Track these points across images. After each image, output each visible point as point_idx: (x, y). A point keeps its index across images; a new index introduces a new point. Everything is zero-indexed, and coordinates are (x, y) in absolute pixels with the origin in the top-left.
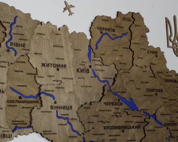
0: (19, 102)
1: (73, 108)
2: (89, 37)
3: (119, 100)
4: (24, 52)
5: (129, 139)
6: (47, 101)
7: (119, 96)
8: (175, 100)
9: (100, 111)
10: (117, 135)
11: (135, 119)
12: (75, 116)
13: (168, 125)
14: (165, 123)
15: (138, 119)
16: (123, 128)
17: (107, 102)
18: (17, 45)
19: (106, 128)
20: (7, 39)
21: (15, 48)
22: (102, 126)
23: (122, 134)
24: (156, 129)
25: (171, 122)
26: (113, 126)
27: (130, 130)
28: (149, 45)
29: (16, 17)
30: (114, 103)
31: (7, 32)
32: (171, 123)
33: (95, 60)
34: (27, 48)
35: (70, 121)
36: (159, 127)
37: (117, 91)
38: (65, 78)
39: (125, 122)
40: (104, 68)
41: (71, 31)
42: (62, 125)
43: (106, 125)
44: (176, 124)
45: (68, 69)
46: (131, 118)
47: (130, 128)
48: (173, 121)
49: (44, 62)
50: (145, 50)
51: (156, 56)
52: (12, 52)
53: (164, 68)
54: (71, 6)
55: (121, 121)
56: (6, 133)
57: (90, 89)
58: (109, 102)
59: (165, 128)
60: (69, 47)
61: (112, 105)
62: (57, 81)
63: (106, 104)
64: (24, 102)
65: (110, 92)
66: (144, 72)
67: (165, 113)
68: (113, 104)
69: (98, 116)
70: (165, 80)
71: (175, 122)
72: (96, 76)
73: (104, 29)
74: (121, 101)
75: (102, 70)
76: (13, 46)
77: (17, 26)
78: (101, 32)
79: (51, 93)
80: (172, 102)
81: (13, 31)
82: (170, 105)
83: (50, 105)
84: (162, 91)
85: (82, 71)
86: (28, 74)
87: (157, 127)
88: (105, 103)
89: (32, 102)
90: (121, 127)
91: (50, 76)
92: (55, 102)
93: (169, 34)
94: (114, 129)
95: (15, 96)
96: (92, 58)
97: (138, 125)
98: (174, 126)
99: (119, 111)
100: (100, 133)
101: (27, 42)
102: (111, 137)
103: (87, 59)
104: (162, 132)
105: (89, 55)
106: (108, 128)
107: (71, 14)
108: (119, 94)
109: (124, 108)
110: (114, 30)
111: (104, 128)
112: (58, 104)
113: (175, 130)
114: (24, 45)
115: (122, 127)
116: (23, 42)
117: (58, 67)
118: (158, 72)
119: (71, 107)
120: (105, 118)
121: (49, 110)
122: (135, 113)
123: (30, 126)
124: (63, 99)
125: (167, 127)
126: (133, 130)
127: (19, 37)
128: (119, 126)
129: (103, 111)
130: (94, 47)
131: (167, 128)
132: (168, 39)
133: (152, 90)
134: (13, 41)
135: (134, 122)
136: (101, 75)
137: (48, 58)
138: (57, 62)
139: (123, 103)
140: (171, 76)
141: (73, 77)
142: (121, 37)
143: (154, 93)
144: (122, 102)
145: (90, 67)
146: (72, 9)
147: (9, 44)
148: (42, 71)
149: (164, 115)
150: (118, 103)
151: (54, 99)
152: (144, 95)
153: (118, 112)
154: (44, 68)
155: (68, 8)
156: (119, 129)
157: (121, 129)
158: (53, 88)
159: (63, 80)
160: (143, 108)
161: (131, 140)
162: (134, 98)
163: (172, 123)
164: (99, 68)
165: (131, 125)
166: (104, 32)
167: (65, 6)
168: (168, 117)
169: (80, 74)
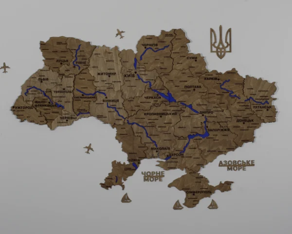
0: (82, 98)
1: (119, 101)
2: (135, 52)
3: (158, 95)
4: (85, 67)
5: (166, 122)
6: (100, 98)
7: (157, 92)
8: (214, 93)
9: (141, 102)
10: (155, 119)
11: (172, 108)
12: (121, 106)
13: (203, 113)
14: (200, 112)
15: (175, 108)
16: (161, 115)
18: (80, 63)
20: (73, 60)
21: (79, 65)
22: (143, 113)
23: (160, 118)
24: (191, 115)
25: (207, 111)
26: (152, 113)
27: (167, 116)
28: (189, 53)
29: (80, 45)
31: (74, 55)
33: (139, 68)
34: (87, 64)
35: (117, 110)
36: (194, 114)
37: (157, 88)
38: (115, 82)
39: (163, 110)
40: (147, 73)
41: (121, 50)
42: (110, 112)
43: (146, 112)
45: (117, 76)
46: (168, 108)
48: (209, 110)
49: (99, 72)
50: (185, 56)
51: (196, 61)
52: (77, 67)
53: (203, 69)
54: (122, 32)
55: (159, 110)
56: (73, 116)
57: (135, 88)
58: (149, 96)
59: (201, 115)
60: (119, 61)
62: (109, 84)
63: (147, 98)
64: (85, 98)
65: (151, 90)
66: (184, 73)
67: (201, 103)
68: (152, 98)
69: (139, 106)
70: (205, 79)
71: (211, 111)
72: (140, 78)
73: (147, 45)
74: (159, 96)
75: (145, 75)
76: (77, 64)
77: (81, 51)
78: (145, 48)
79: (103, 92)
80: (210, 95)
81: (78, 55)
82: (209, 98)
83: (102, 99)
84: (200, 87)
85: (129, 76)
86: (88, 80)
88: (145, 97)
89: (91, 97)
90: (159, 114)
91: (104, 81)
92: (106, 98)
93: (213, 41)
94: (153, 115)
95: (80, 94)
96: (137, 66)
97: (174, 112)
98: (210, 113)
99: (157, 102)
100: (140, 118)
101: (87, 61)
102: (150, 120)
103: (133, 68)
104: (197, 118)
105: (135, 65)
106: (148, 114)
107: (122, 37)
108: (158, 90)
109: (162, 100)
110: (157, 45)
111: (145, 114)
112: (108, 99)
113: (211, 117)
114: (85, 63)
116: (84, 61)
117: (109, 75)
118: (196, 73)
119: (118, 101)
121: (102, 102)
122: (173, 104)
123: (89, 113)
124: (112, 96)
126: (170, 116)
127: (82, 57)
128: (157, 113)
129: (144, 102)
130: (138, 58)
131: (203, 115)
132: (212, 45)
133: (190, 87)
134: (78, 60)
135: (171, 110)
136: (144, 78)
137: (102, 69)
138: (108, 71)
139: (162, 97)
140: (212, 75)
141: (121, 81)
142: (163, 49)
143: (192, 89)
145: (136, 72)
146: (123, 34)
147: (75, 63)
148: (98, 78)
149: (200, 105)
150: (157, 97)
151: (105, 95)
152: (182, 91)
154: (99, 76)
155: (119, 33)
156: (157, 115)
158: (105, 88)
159: (113, 83)
160: (181, 100)
162: (172, 93)
164: (143, 73)
165: (168, 112)
166: (148, 47)
167: (117, 33)
168: (204, 107)
169: (127, 79)
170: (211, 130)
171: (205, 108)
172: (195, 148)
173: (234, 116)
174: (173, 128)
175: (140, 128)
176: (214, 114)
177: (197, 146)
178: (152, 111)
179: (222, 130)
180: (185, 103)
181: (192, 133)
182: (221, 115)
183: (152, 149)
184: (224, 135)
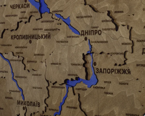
5: (36, 53)
9: (7, 16)
10: (24, 47)
11: (45, 26)
13: (86, 34)
14: (82, 31)
15: (49, 25)
16: (31, 38)
17: (14, 5)
19: (13, 38)
22: (10, 35)
24: (69, 39)
25: (92, 29)
26: (20, 35)
27: (38, 41)
30: (20, 5)
32: (91, 31)
36: (73, 37)
39: (34, 29)
43: (13, 34)
44: (100, 32)
47: (39, 38)
48: (95, 28)
58: (15, 4)
59: (83, 38)
61: (19, 8)
63: (13, 7)
67: (83, 14)
69: (4, 23)
71: (98, 29)
87: (70, 37)
88: (11, 6)
90: (28, 37)
94: (21, 39)
97: (47, 34)
98: (97, 34)
99: (25, 15)
100: (7, 44)
102: (17, 49)
104: (77, 44)
106: (15, 38)
109: (31, 11)
113: (98, 42)
115: (30, 36)
120: (11, 24)
125: (85, 36)
126: (42, 40)
128: (26, 35)
129: (10, 16)
131: (86, 39)
135: (43, 29)
139: (31, 5)
144: (29, 3)
149: (82, 17)
150: (25, 4)
153: (24, 17)
156: (26, 39)
157: (29, 39)
160: (56, 8)
161: (38, 55)
163: (93, 31)
165: (40, 33)
168: (87, 21)
170: (101, 71)
171: (88, 23)
172: (75, 108)
173: (138, 41)
174: (44, 64)
175: (5, 62)
176: (103, 37)
177: (78, 103)
178: (20, 32)
179: (119, 71)
180: (62, 14)
181: (69, 75)
182: (115, 38)
183: (19, 103)
184: (121, 84)
